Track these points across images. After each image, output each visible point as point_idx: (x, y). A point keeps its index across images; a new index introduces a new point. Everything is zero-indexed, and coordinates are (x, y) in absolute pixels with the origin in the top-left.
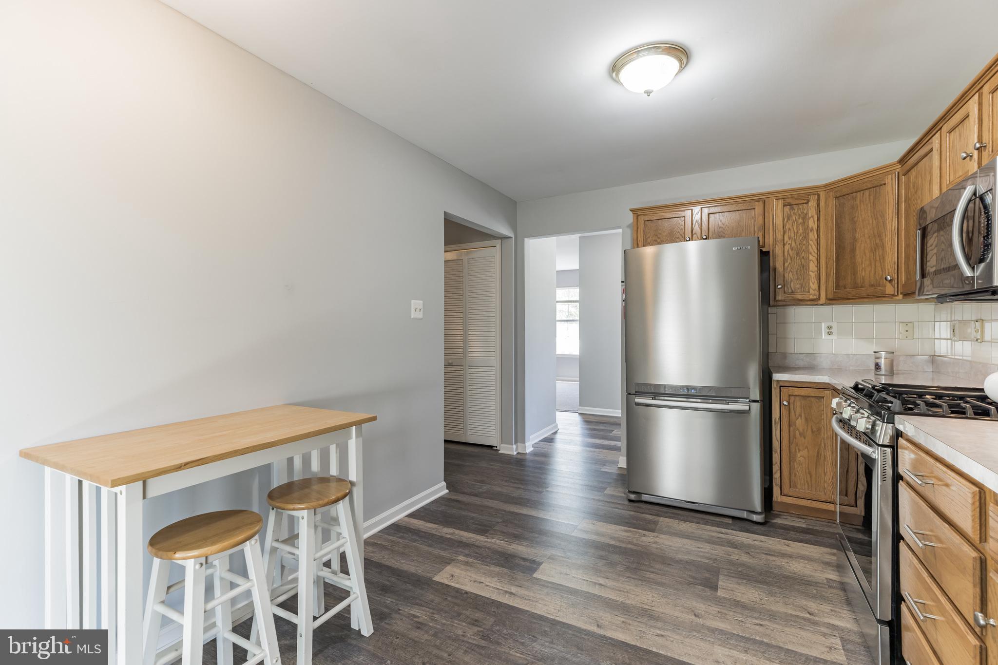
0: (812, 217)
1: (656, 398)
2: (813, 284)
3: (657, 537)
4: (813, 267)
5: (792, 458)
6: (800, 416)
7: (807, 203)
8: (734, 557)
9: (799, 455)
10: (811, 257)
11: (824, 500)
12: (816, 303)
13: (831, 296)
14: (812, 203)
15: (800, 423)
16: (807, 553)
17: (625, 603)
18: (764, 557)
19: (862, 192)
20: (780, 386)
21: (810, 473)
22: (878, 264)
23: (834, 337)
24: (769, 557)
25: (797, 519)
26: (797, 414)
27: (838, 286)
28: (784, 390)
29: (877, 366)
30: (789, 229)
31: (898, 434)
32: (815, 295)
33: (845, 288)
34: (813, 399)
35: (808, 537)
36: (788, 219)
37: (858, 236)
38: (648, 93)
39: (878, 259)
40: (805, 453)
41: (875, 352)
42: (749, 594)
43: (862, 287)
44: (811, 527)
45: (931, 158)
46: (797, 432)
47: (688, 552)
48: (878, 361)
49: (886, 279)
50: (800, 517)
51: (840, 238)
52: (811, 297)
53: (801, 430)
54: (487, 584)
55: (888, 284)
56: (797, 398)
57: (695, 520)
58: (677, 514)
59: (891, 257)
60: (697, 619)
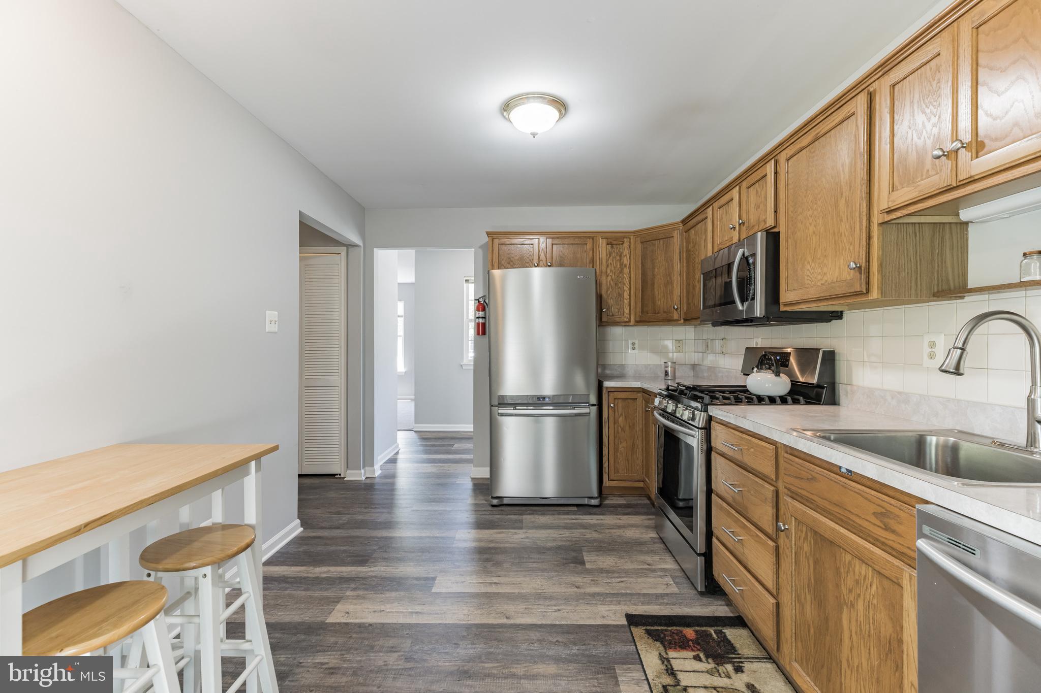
0: (626, 255)
1: (517, 408)
2: (627, 309)
3: (526, 532)
4: (626, 295)
5: (616, 450)
6: (622, 414)
7: (623, 244)
8: (588, 536)
9: (620, 446)
10: (625, 288)
11: (636, 479)
12: (627, 324)
13: (638, 319)
14: (626, 245)
15: (621, 420)
16: (633, 522)
17: (521, 593)
18: (607, 531)
19: (658, 241)
20: (608, 392)
21: (628, 461)
22: (669, 295)
23: (636, 351)
24: (610, 530)
25: (619, 498)
26: (620, 413)
27: (642, 312)
28: (611, 394)
29: (666, 373)
30: (611, 264)
31: (710, 419)
32: (628, 318)
33: (647, 313)
34: (629, 401)
35: (630, 510)
36: (610, 256)
37: (656, 273)
38: (534, 135)
39: (668, 292)
40: (624, 444)
41: (665, 363)
42: (607, 561)
43: (658, 313)
44: (629, 502)
45: (705, 223)
46: (620, 428)
47: (555, 540)
48: (666, 369)
49: (674, 308)
50: (621, 496)
51: (644, 274)
52: (625, 320)
53: (622, 426)
54: (389, 611)
55: (675, 311)
56: (620, 401)
57: (550, 513)
58: (535, 510)
59: (677, 292)
60: (579, 589)
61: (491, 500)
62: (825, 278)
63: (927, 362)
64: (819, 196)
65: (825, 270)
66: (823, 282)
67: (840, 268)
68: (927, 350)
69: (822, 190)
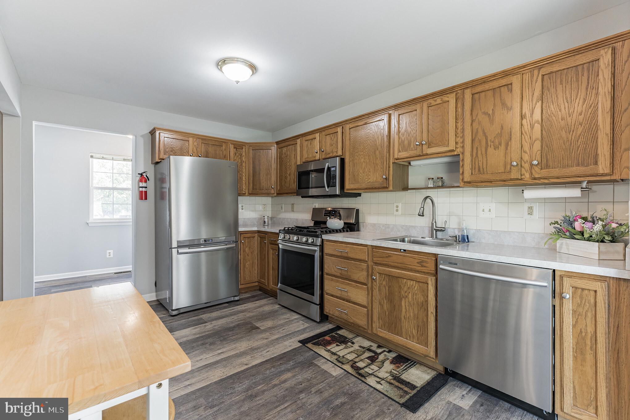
0: (244, 156)
1: (191, 248)
2: (244, 186)
3: (211, 324)
4: (244, 178)
5: (244, 266)
6: (247, 246)
7: (242, 149)
8: (248, 315)
9: (246, 264)
10: (243, 174)
11: (254, 281)
12: (244, 195)
13: (250, 192)
14: (244, 150)
15: (247, 249)
16: (263, 303)
17: (241, 352)
18: (255, 310)
19: (262, 150)
20: (240, 234)
21: (250, 272)
22: (268, 181)
23: (243, 210)
24: (257, 310)
25: (245, 294)
26: (246, 246)
27: (253, 189)
28: (242, 235)
29: (265, 222)
30: (236, 160)
31: (323, 240)
32: (245, 191)
33: (256, 190)
34: (251, 238)
35: (256, 298)
36: (235, 155)
37: (261, 168)
38: (237, 82)
39: (268, 179)
40: (248, 263)
41: (264, 217)
42: (269, 323)
43: (263, 190)
44: (252, 295)
45: (295, 146)
46: (246, 254)
47: (232, 322)
48: (264, 220)
49: (272, 187)
50: (246, 293)
51: (254, 168)
52: (243, 193)
53: (247, 253)
55: (272, 189)
56: (246, 238)
57: (215, 310)
58: (204, 311)
59: (273, 178)
60: (268, 340)
61: (172, 312)
62: (369, 180)
63: (395, 213)
64: (367, 147)
65: (369, 177)
66: (368, 182)
67: (376, 177)
68: (395, 209)
69: (368, 145)
